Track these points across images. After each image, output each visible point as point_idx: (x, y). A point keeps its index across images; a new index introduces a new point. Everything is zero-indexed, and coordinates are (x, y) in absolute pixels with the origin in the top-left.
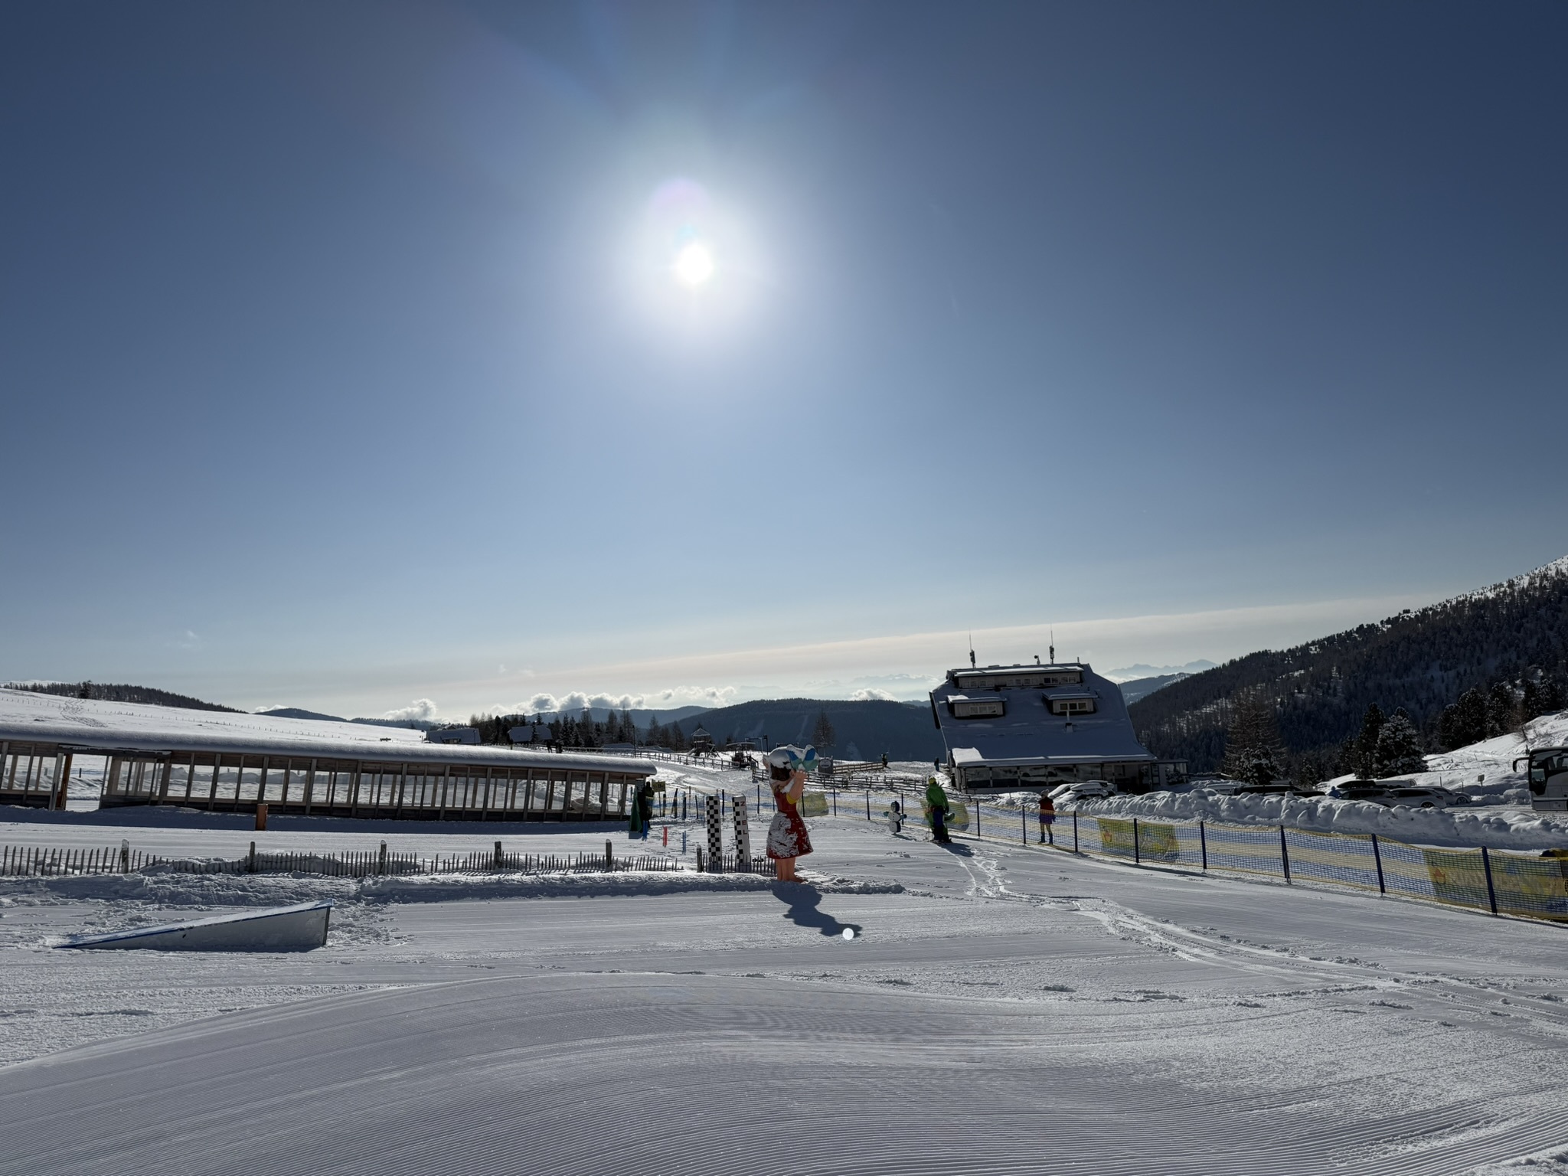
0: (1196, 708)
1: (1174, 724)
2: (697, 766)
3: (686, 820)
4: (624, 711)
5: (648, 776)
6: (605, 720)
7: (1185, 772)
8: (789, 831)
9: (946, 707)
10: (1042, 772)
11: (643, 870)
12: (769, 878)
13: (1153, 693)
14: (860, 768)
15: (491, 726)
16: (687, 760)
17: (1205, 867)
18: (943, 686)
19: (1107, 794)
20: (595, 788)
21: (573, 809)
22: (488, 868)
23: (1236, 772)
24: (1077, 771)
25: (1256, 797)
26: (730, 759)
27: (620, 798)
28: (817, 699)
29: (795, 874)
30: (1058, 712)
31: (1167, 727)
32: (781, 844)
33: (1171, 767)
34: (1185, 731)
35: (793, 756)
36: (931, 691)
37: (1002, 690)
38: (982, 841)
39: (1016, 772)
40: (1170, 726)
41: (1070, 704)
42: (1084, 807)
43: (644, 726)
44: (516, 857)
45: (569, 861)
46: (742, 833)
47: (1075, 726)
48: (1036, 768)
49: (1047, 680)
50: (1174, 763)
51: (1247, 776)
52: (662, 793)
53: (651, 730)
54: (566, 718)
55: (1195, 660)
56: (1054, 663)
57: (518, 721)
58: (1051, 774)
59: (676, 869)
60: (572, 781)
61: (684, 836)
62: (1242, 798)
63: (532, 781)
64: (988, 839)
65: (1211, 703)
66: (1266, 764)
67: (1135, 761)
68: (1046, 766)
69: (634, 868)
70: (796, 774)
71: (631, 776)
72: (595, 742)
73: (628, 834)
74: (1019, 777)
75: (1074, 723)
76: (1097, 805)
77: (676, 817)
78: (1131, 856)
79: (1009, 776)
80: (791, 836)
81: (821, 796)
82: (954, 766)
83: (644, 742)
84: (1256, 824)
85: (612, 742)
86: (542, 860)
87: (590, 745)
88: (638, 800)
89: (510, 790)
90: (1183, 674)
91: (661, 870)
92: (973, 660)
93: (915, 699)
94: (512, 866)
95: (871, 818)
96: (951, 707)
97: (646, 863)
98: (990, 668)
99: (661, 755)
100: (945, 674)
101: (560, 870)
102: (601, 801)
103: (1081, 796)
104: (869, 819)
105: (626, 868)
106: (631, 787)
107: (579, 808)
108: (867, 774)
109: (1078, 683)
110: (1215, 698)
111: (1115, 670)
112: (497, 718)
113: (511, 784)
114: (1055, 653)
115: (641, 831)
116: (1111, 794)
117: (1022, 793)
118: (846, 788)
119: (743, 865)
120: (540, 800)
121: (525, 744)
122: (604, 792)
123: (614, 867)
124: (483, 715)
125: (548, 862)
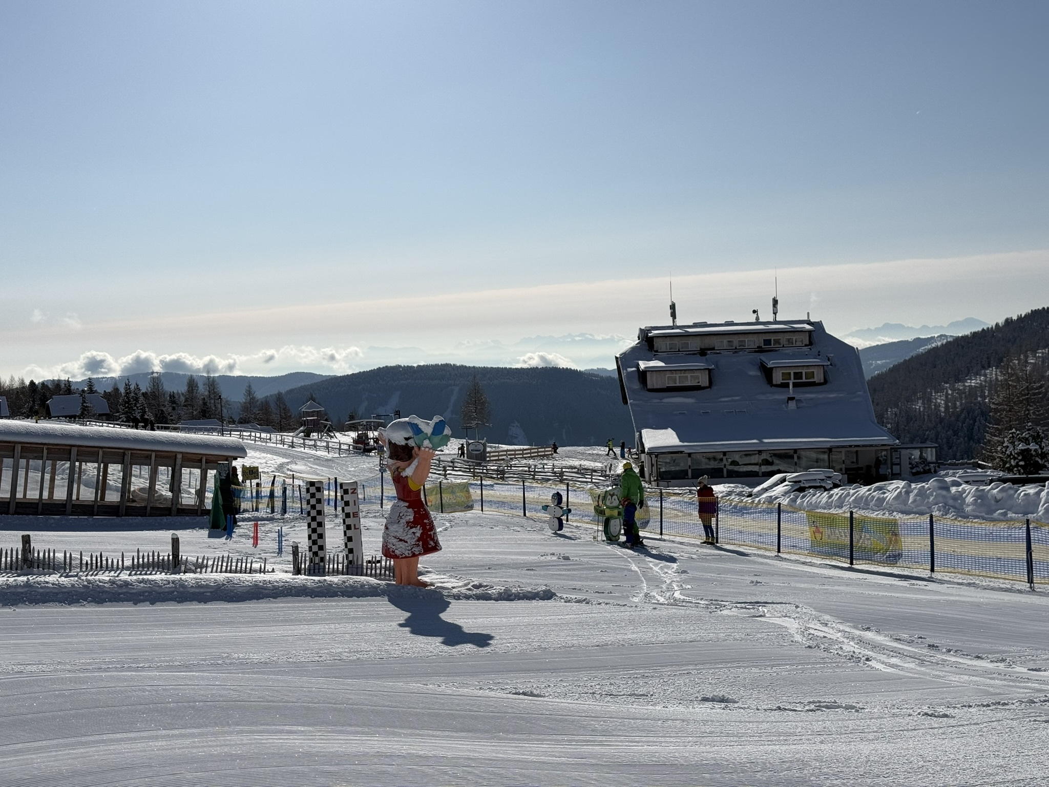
0: (958, 380)
1: (930, 400)
2: (307, 450)
3: (287, 516)
4: (208, 378)
5: (235, 459)
6: (183, 389)
7: (934, 459)
8: (411, 525)
9: (636, 375)
10: (755, 459)
11: (221, 572)
12: (384, 582)
13: (905, 361)
14: (523, 454)
15: (23, 393)
16: (292, 442)
17: (932, 570)
18: (633, 349)
19: (832, 486)
20: (164, 473)
21: (134, 501)
22: (14, 568)
23: (998, 460)
24: (799, 458)
25: (1010, 488)
26: (350, 441)
27: (198, 487)
28: (471, 365)
29: (419, 578)
30: (779, 383)
31: (920, 404)
32: (401, 540)
33: (917, 453)
34: (943, 409)
35: (417, 430)
36: (618, 356)
37: (710, 355)
38: (664, 540)
39: (721, 460)
40: (923, 403)
41: (795, 373)
42: (799, 501)
43: (237, 398)
44: (52, 554)
45: (123, 561)
46: (353, 527)
47: (799, 401)
48: (748, 454)
49: (767, 342)
50: (921, 449)
51: (1011, 465)
52: (254, 482)
53: (245, 403)
54: (127, 386)
55: (960, 319)
56: (777, 319)
57: (61, 388)
58: (767, 462)
59: (264, 572)
60: (131, 464)
61: (280, 535)
62: (992, 489)
63: (77, 464)
64: (672, 538)
65: (977, 374)
66: (1036, 450)
67: (871, 446)
68: (760, 452)
69: (209, 569)
70: (421, 453)
71: (213, 458)
72: (169, 418)
73: (207, 532)
74: (725, 465)
75: (797, 397)
76: (814, 497)
77: (273, 511)
78: (845, 557)
79: (713, 465)
80: (414, 530)
81: (465, 487)
82: (643, 451)
83: (237, 419)
84: (1007, 521)
85: (193, 418)
86: (86, 559)
87: (162, 421)
88: (221, 488)
89: (47, 477)
90: (945, 336)
91: (245, 573)
92: (673, 315)
93: (601, 367)
94: (46, 566)
95: (527, 514)
96: (643, 375)
97: (225, 564)
98: (696, 325)
99: (258, 435)
100: (637, 332)
101: (110, 571)
102: (171, 490)
103: (800, 488)
104: (525, 515)
105: (199, 570)
106: (212, 473)
107: (143, 499)
108: (531, 462)
109: (806, 345)
110: (984, 368)
111: (859, 330)
112: (32, 383)
113: (48, 469)
114: (779, 306)
115: (225, 529)
116: (836, 486)
117: (727, 485)
118: (503, 478)
119: (353, 567)
120: (91, 489)
121: (72, 418)
122: (176, 479)
123: (183, 568)
124: (12, 379)
125: (94, 562)
